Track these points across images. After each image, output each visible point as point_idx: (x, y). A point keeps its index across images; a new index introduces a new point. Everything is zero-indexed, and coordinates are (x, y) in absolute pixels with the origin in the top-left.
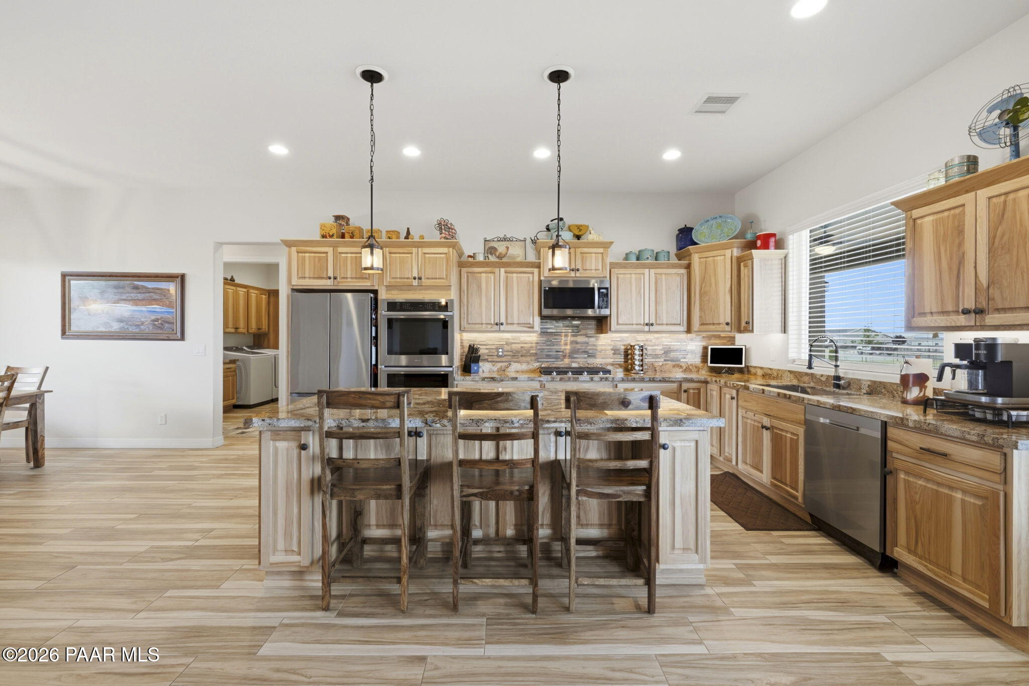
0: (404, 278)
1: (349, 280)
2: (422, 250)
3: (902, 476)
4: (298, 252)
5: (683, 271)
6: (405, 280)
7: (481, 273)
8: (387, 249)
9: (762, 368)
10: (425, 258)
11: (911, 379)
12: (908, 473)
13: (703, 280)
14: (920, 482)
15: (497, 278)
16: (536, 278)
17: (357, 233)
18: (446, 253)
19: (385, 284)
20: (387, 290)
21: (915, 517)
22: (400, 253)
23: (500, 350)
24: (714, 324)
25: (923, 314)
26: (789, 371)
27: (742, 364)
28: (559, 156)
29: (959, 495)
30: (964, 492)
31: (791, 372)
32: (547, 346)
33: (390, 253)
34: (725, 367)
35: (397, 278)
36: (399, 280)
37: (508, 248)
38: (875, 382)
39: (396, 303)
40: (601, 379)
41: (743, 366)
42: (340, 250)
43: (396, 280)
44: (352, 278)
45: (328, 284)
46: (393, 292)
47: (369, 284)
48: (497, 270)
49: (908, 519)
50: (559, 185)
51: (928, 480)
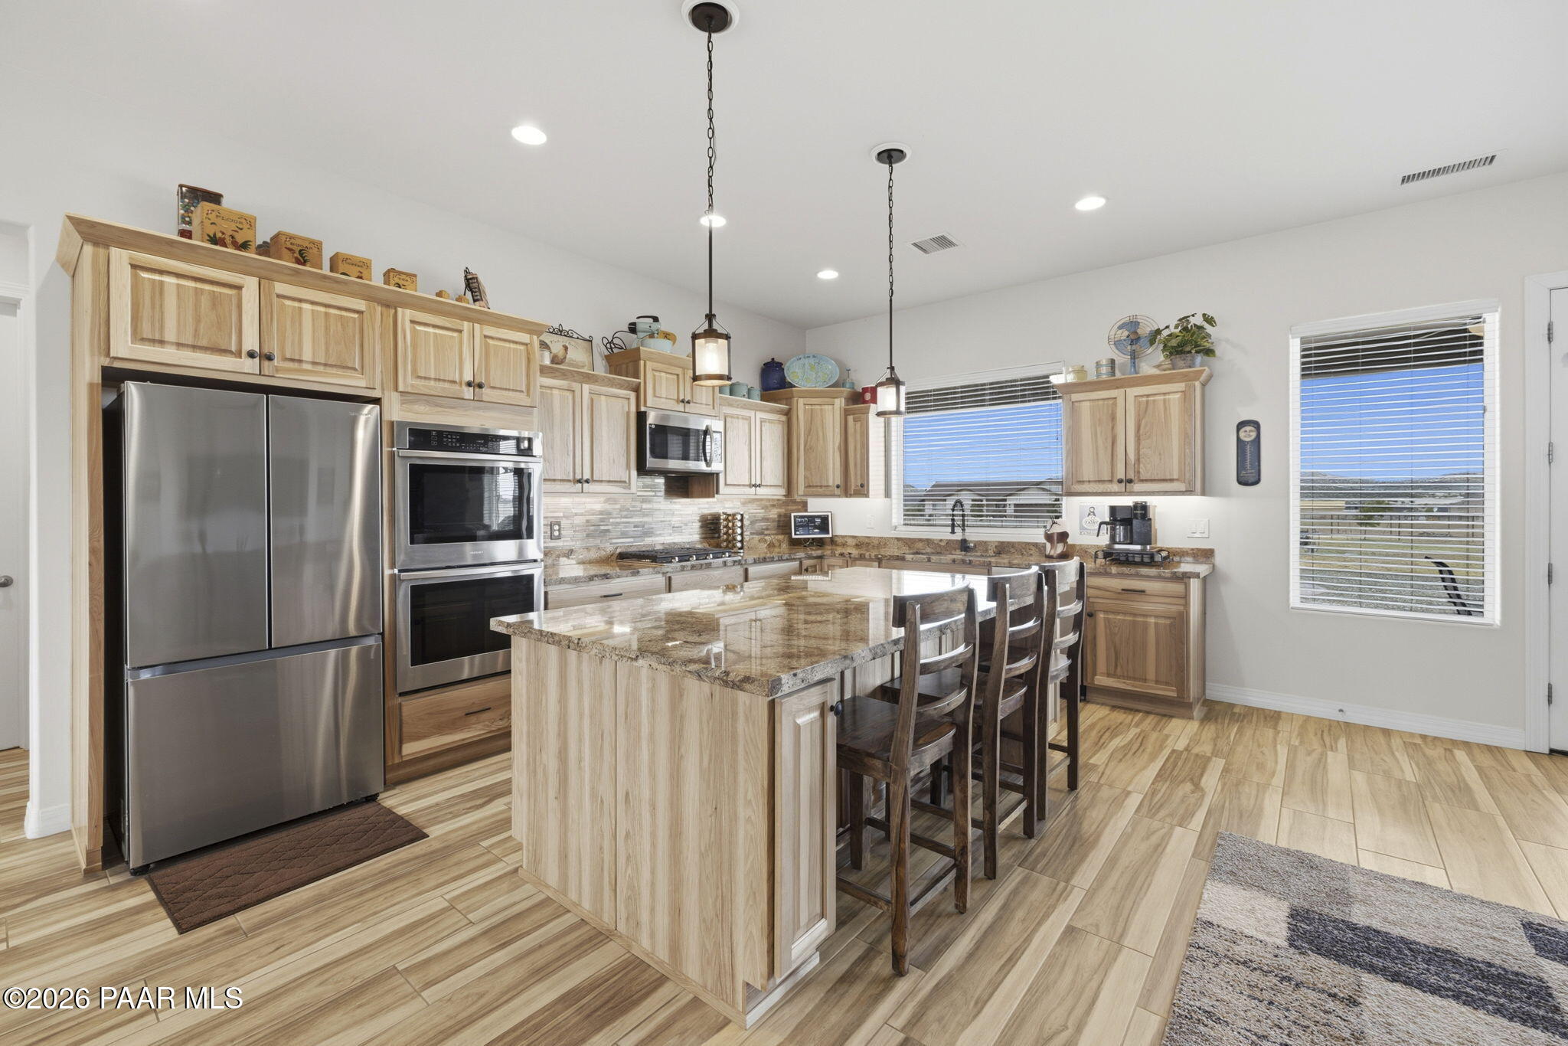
0: (444, 381)
1: (309, 367)
2: (481, 330)
3: (1101, 615)
4: (134, 267)
5: (784, 418)
6: (447, 385)
7: (551, 388)
8: (408, 312)
9: (854, 537)
10: (487, 346)
11: (1055, 538)
12: (1106, 612)
13: (809, 432)
14: (1119, 617)
15: (578, 400)
16: (633, 409)
17: (311, 254)
18: (527, 345)
19: (401, 388)
20: (403, 403)
21: (1115, 647)
22: (435, 326)
23: (556, 527)
24: (821, 486)
25: (1082, 482)
26: (896, 538)
27: (828, 533)
28: (891, 262)
29: (1152, 620)
30: (1156, 617)
31: (898, 539)
32: (622, 517)
33: (412, 322)
34: (809, 539)
35: (429, 379)
36: (432, 383)
37: (566, 348)
38: (1002, 543)
39: (430, 431)
40: (693, 567)
41: (830, 535)
42: (280, 288)
43: (427, 383)
44: (314, 363)
45: (245, 369)
46: (416, 407)
47: (363, 384)
48: (576, 386)
49: (1108, 649)
50: (891, 300)
51: (1125, 614)
